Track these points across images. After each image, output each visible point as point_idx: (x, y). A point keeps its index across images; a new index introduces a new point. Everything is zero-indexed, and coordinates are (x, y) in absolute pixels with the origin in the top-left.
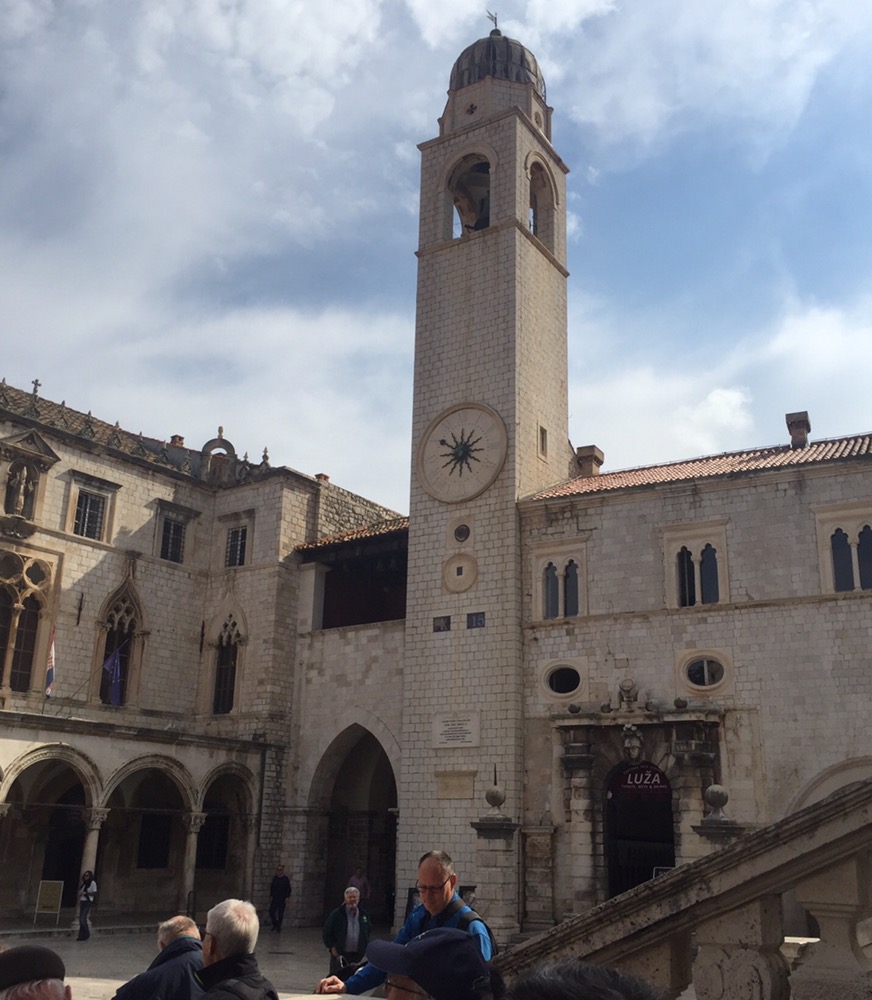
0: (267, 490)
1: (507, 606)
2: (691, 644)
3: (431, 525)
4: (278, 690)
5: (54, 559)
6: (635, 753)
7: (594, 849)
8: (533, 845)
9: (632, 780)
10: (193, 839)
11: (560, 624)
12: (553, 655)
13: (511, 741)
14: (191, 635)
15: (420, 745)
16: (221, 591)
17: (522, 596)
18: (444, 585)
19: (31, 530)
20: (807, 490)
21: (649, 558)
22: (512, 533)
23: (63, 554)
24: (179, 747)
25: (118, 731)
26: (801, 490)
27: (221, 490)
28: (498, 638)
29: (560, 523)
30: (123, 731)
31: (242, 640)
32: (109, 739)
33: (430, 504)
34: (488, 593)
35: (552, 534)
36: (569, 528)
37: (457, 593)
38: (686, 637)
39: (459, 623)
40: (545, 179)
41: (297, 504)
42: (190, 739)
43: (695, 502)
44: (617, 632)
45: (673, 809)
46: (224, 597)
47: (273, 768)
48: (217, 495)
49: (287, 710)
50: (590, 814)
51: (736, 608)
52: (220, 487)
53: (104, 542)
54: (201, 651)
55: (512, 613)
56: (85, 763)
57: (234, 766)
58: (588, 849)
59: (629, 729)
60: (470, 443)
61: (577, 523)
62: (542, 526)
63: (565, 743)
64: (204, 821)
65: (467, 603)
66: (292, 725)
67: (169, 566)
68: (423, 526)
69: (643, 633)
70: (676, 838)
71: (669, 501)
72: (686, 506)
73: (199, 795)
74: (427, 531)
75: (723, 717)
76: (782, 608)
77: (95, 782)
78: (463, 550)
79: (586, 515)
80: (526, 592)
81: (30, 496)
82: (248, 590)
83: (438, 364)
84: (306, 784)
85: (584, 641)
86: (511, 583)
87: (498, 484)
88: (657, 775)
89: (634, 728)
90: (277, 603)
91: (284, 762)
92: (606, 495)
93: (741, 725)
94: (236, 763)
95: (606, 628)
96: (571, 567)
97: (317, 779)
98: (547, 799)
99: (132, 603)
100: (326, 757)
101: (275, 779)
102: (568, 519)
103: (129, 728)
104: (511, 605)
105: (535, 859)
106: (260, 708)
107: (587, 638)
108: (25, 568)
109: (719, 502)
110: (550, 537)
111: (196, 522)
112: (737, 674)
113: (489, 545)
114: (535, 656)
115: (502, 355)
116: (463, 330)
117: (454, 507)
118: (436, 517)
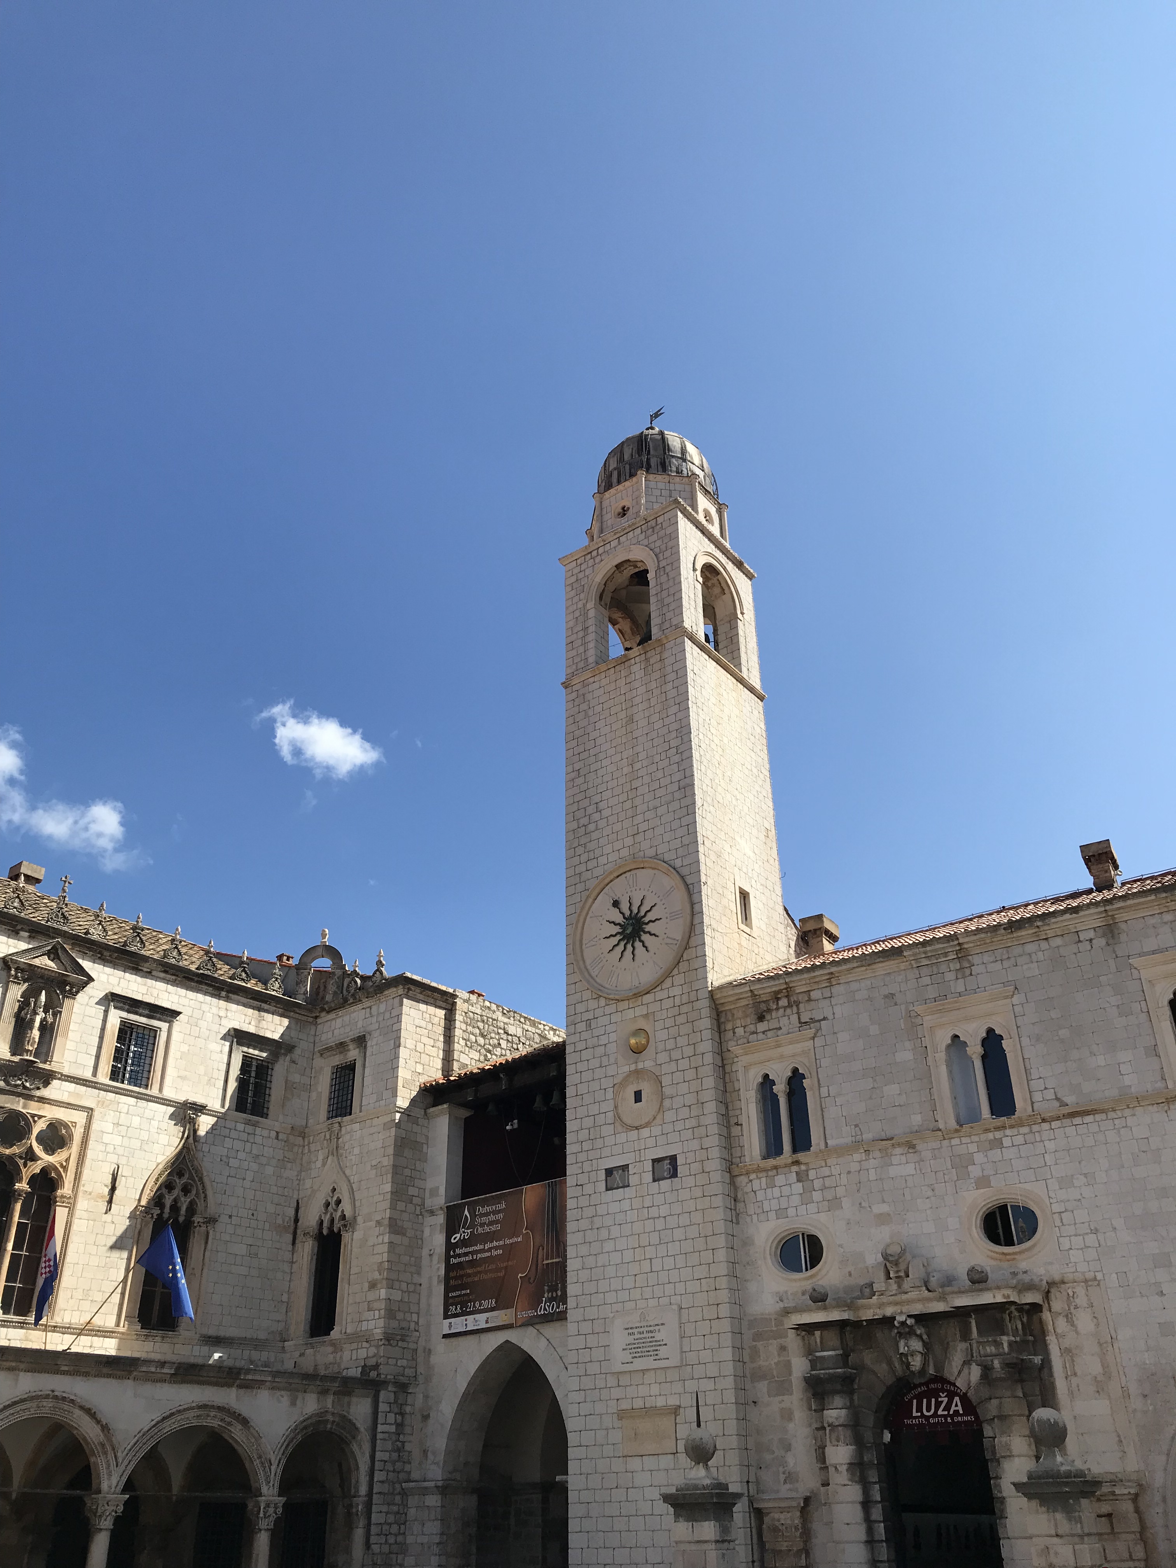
0: (382, 1007)
1: (707, 1142)
2: (983, 1182)
3: (596, 1032)
4: (397, 1295)
5: (80, 1118)
6: (916, 1363)
7: (870, 1531)
8: (775, 1530)
9: (919, 1409)
10: (262, 1542)
11: (786, 1166)
12: (781, 1213)
13: (727, 1354)
14: (279, 1221)
15: (594, 1368)
16: (321, 1157)
17: (728, 1127)
18: (618, 1117)
19: (47, 1078)
20: (1123, 937)
21: (905, 1055)
22: (707, 1034)
23: (92, 1109)
24: (242, 1391)
25: (144, 1369)
26: (1113, 937)
27: (323, 1014)
28: (698, 1192)
29: (774, 1014)
30: (153, 1369)
31: (348, 1223)
32: (129, 1383)
33: (593, 1004)
34: (679, 1126)
35: (763, 1032)
36: (787, 1020)
37: (637, 1128)
38: (975, 1171)
39: (641, 1174)
40: (723, 585)
41: (423, 1024)
42: (258, 1377)
43: (962, 968)
44: (872, 1172)
45: (988, 1456)
46: (324, 1164)
47: (391, 1418)
48: (319, 1021)
49: (412, 1326)
50: (858, 1467)
51: (1044, 1120)
52: (323, 1010)
53: (154, 1091)
54: (294, 1243)
55: (715, 1153)
56: (93, 1424)
57: (330, 1418)
58: (860, 1533)
59: (903, 1323)
60: (642, 913)
61: (798, 1013)
62: (749, 1021)
63: (809, 1352)
64: (280, 1510)
65: (651, 1142)
66: (420, 1351)
67: (248, 1123)
68: (585, 1035)
69: (910, 1169)
70: (997, 1505)
71: (925, 971)
72: (950, 976)
73: (273, 1468)
74: (590, 1043)
75: (1047, 1295)
76: (1111, 1115)
77: (106, 1453)
78: (640, 1065)
79: (810, 1000)
80: (733, 1120)
81: (48, 1030)
82: (356, 1151)
83: (596, 816)
84: (440, 1443)
85: (824, 1188)
86: (711, 1107)
87: (683, 966)
88: (957, 1399)
89: (910, 1322)
90: (395, 1166)
91: (408, 1409)
92: (833, 969)
93: (1076, 1307)
94: (333, 1414)
95: (854, 1167)
96: (796, 1079)
97: (457, 1432)
98: (788, 1448)
99: (191, 1177)
100: (468, 1397)
101: (394, 1438)
102: (785, 1008)
103: (163, 1364)
104: (713, 1141)
105: (777, 1553)
106: (371, 1325)
107: (828, 1182)
108: (36, 1131)
109: (998, 966)
110: (761, 1036)
111: (288, 1058)
112: (1058, 1223)
113: (676, 1055)
114: (755, 1217)
115: (678, 795)
116: (626, 770)
117: (626, 1005)
118: (602, 1021)
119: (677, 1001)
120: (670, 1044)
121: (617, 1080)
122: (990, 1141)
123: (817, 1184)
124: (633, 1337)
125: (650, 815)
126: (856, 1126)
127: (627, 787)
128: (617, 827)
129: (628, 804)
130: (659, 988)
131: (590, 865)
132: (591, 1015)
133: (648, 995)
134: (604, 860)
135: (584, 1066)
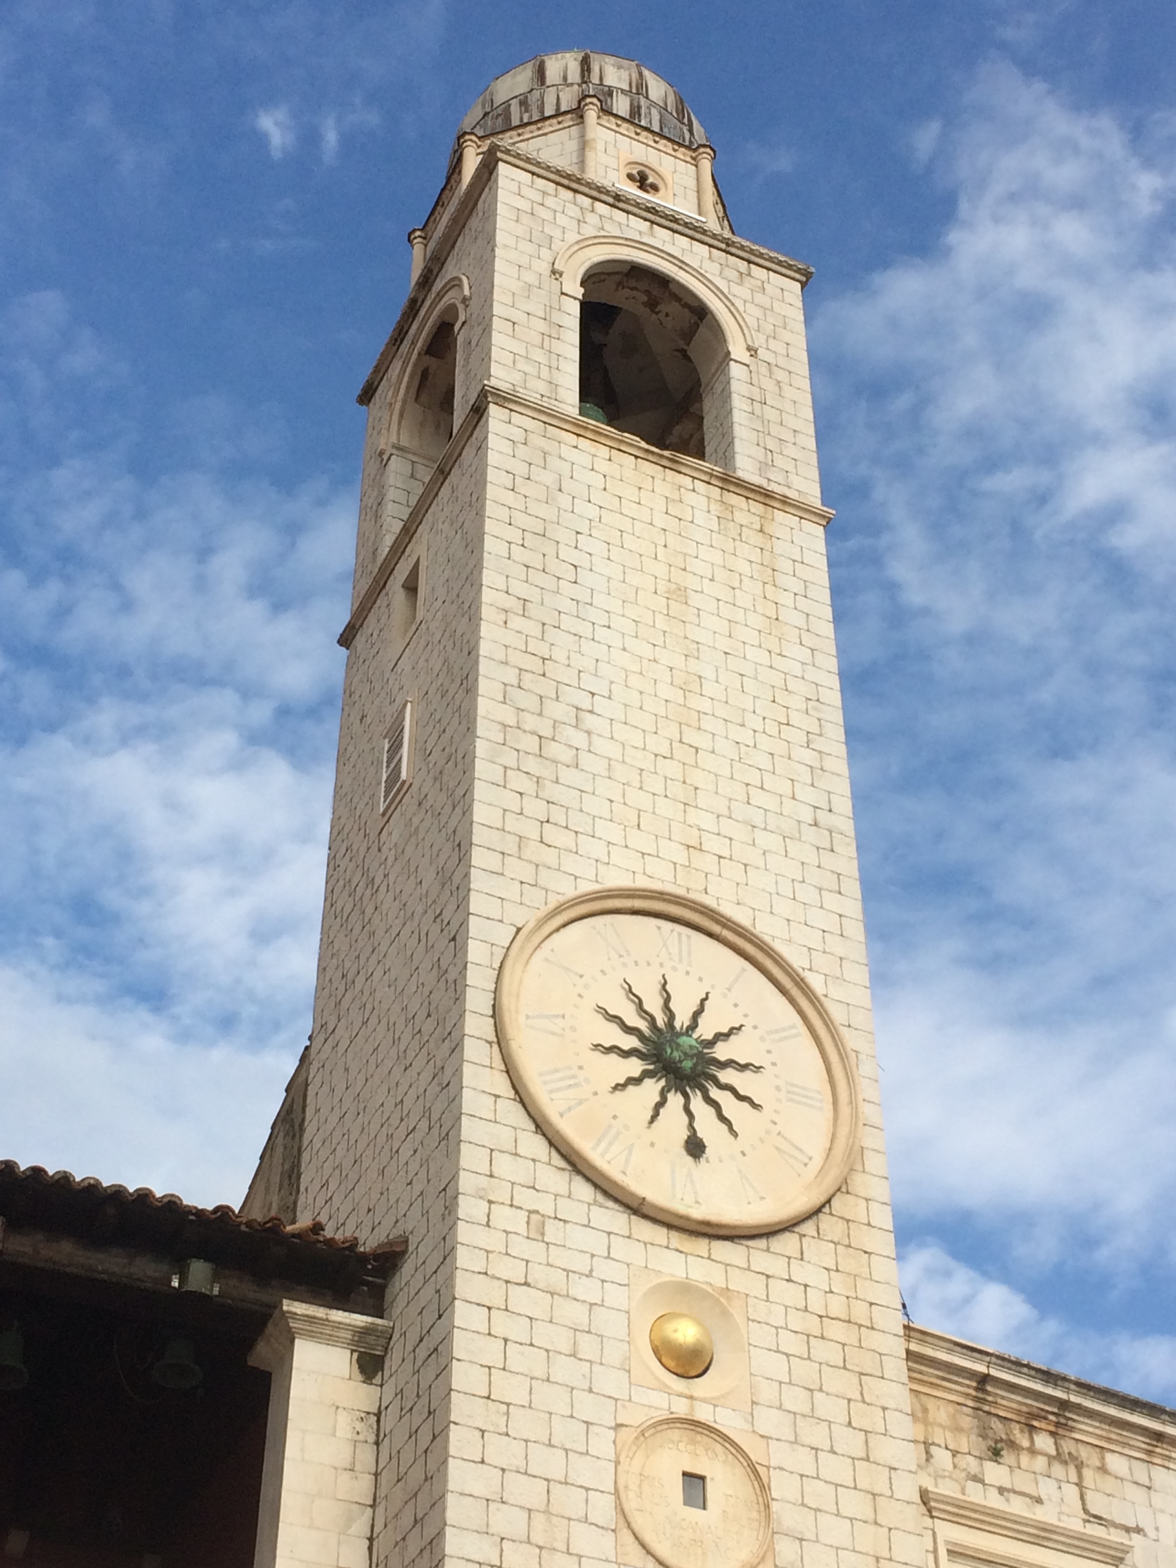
29: (1024, 1460)
35: (1001, 1489)
36: (1052, 1490)
61: (1080, 1487)
78: (698, 1411)
83: (576, 737)
102: (1049, 1458)
113: (816, 1435)
115: (810, 834)
116: (665, 691)
117: (659, 1234)
118: (579, 1237)
119: (816, 1302)
120: (795, 1400)
121: (636, 1417)
125: (731, 828)
127: (670, 730)
128: (639, 799)
129: (672, 769)
130: (762, 1243)
131: (552, 834)
132: (545, 1206)
133: (727, 1244)
134: (598, 850)
135: (517, 1329)
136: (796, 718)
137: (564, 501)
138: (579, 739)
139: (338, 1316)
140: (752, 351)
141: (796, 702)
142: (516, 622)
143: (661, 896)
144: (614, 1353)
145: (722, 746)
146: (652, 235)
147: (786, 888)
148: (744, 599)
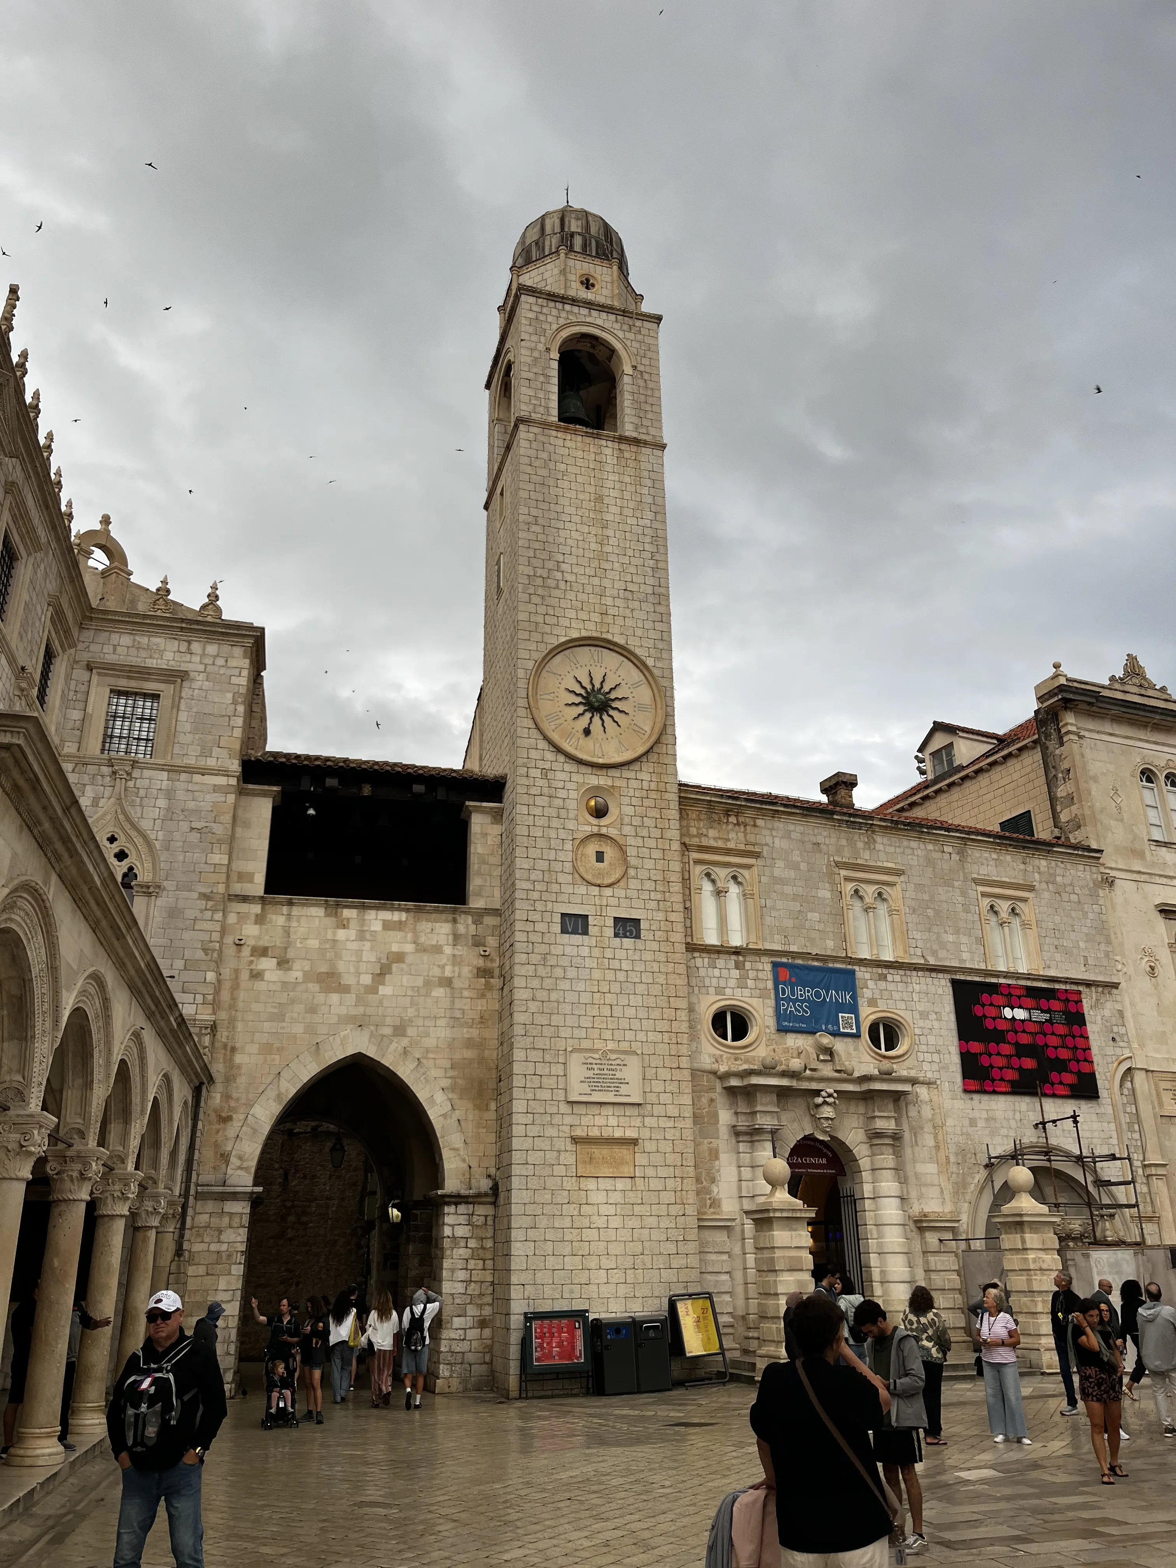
3: (553, 784)
11: (728, 953)
15: (545, 1094)
18: (576, 871)
21: (825, 893)
28: (661, 957)
29: (724, 826)
31: (142, 886)
34: (644, 895)
36: (735, 836)
37: (599, 886)
39: (602, 927)
43: (869, 843)
48: (86, 625)
51: (914, 969)
59: (830, 1095)
60: (606, 690)
61: (745, 833)
62: (702, 825)
63: (736, 1107)
65: (613, 902)
66: (217, 1047)
68: (540, 783)
72: (861, 845)
78: (602, 830)
82: (161, 803)
85: (757, 979)
89: (835, 1094)
93: (921, 1100)
102: (734, 825)
107: (760, 975)
109: (891, 849)
111: (67, 657)
112: (917, 1042)
113: (645, 833)
114: (696, 989)
115: (651, 599)
116: (594, 546)
117: (589, 770)
118: (560, 776)
119: (645, 785)
120: (636, 821)
121: (581, 836)
122: (879, 975)
123: (751, 974)
124: (592, 1072)
125: (619, 602)
126: (785, 937)
127: (595, 564)
128: (583, 597)
129: (596, 581)
130: (627, 767)
131: (548, 619)
132: (547, 766)
133: (613, 769)
134: (566, 623)
135: (538, 811)
136: (647, 547)
137: (552, 465)
138: (559, 575)
139: (485, 804)
140: (635, 367)
141: (648, 539)
142: (534, 528)
143: (589, 638)
144: (572, 815)
145: (617, 566)
146: (590, 315)
147: (640, 625)
148: (627, 495)
